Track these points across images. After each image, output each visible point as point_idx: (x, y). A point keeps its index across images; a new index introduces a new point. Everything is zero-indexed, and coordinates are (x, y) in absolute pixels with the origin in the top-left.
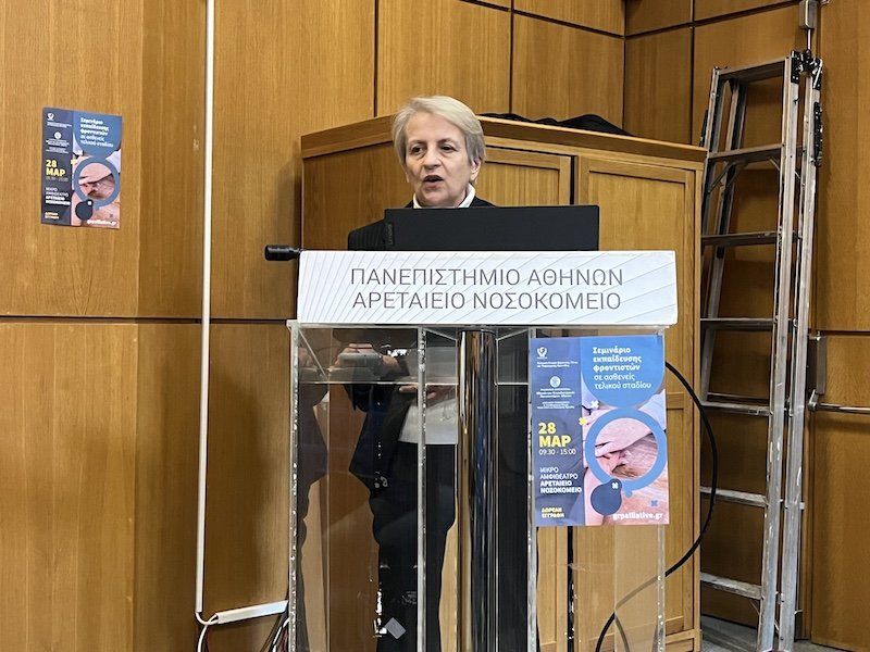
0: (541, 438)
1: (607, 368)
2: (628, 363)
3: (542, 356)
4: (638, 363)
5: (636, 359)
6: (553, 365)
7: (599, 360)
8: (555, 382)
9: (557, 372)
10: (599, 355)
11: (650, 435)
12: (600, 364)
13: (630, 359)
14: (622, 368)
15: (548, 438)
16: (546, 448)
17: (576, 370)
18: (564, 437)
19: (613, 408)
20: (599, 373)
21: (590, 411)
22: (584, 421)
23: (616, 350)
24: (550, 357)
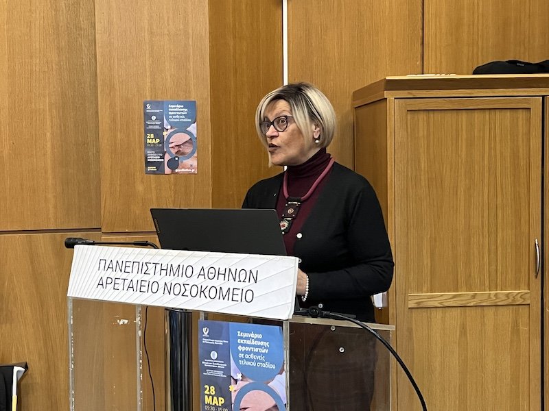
0: (206, 397)
1: (247, 349)
2: (260, 347)
3: (206, 334)
4: (267, 348)
5: (266, 344)
6: (212, 342)
7: (242, 341)
8: (214, 355)
9: (215, 348)
10: (242, 338)
11: (276, 406)
12: (242, 345)
13: (261, 343)
14: (256, 350)
15: (211, 397)
16: (209, 405)
17: (227, 347)
18: (220, 399)
19: (251, 381)
20: (242, 352)
21: (236, 381)
22: (233, 388)
23: (252, 335)
24: (211, 336)
